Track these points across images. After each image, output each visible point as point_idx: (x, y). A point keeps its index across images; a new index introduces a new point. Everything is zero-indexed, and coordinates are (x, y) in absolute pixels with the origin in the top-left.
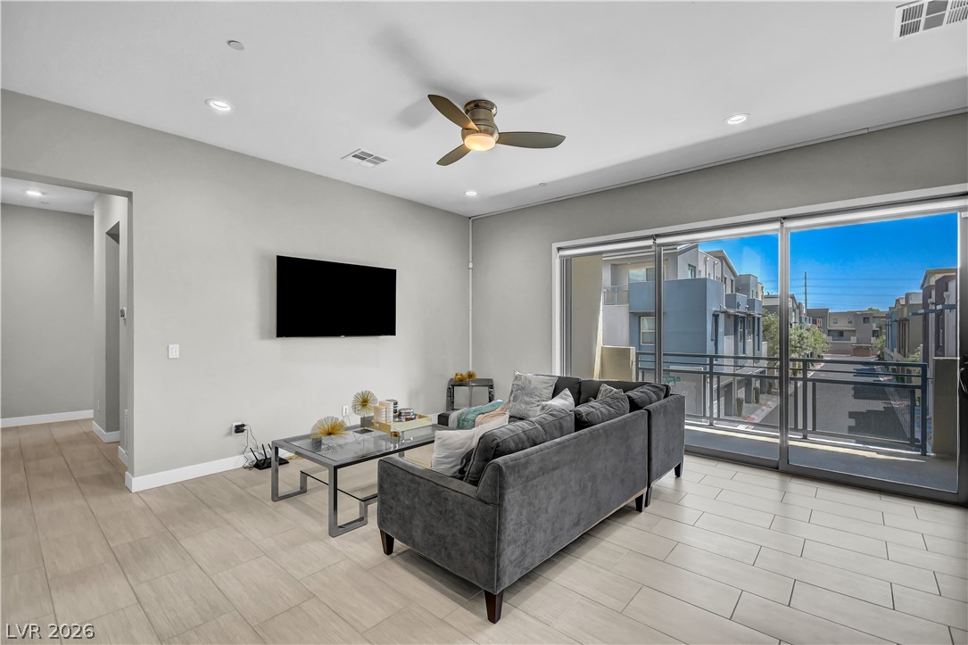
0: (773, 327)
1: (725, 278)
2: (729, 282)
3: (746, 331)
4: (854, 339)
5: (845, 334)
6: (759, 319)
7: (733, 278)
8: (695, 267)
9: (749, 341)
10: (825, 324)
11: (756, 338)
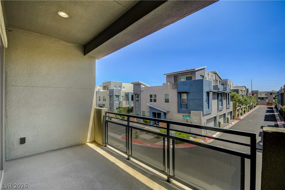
0: (235, 97)
1: (217, 80)
2: (218, 82)
3: (223, 98)
4: (267, 100)
5: (264, 98)
6: (228, 94)
7: (220, 80)
8: (203, 76)
9: (224, 102)
10: (257, 95)
11: (228, 100)
